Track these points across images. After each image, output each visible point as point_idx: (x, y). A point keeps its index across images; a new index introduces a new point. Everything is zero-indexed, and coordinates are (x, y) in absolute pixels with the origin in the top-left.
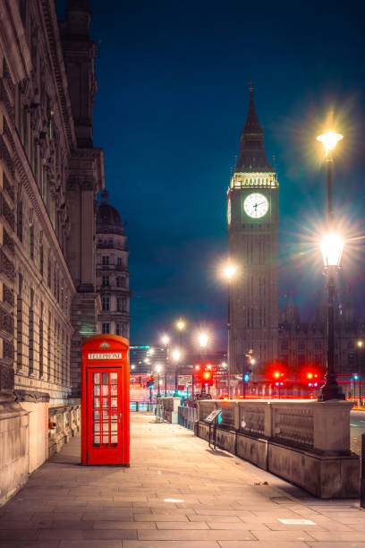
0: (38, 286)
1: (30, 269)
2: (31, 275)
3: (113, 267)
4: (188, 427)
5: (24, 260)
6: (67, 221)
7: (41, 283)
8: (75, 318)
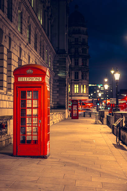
0: (26, 46)
1: (17, 35)
2: (19, 40)
3: (80, 43)
4: (110, 127)
5: (12, 29)
6: (51, 16)
7: (27, 44)
8: (56, 67)
